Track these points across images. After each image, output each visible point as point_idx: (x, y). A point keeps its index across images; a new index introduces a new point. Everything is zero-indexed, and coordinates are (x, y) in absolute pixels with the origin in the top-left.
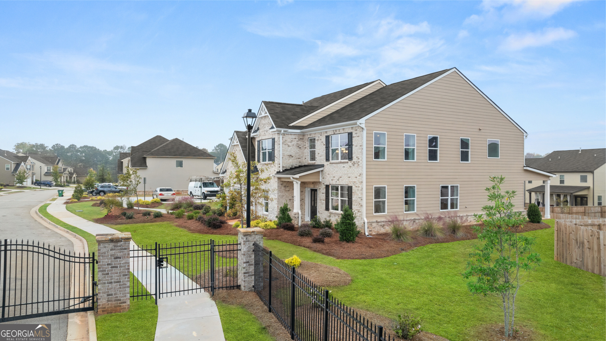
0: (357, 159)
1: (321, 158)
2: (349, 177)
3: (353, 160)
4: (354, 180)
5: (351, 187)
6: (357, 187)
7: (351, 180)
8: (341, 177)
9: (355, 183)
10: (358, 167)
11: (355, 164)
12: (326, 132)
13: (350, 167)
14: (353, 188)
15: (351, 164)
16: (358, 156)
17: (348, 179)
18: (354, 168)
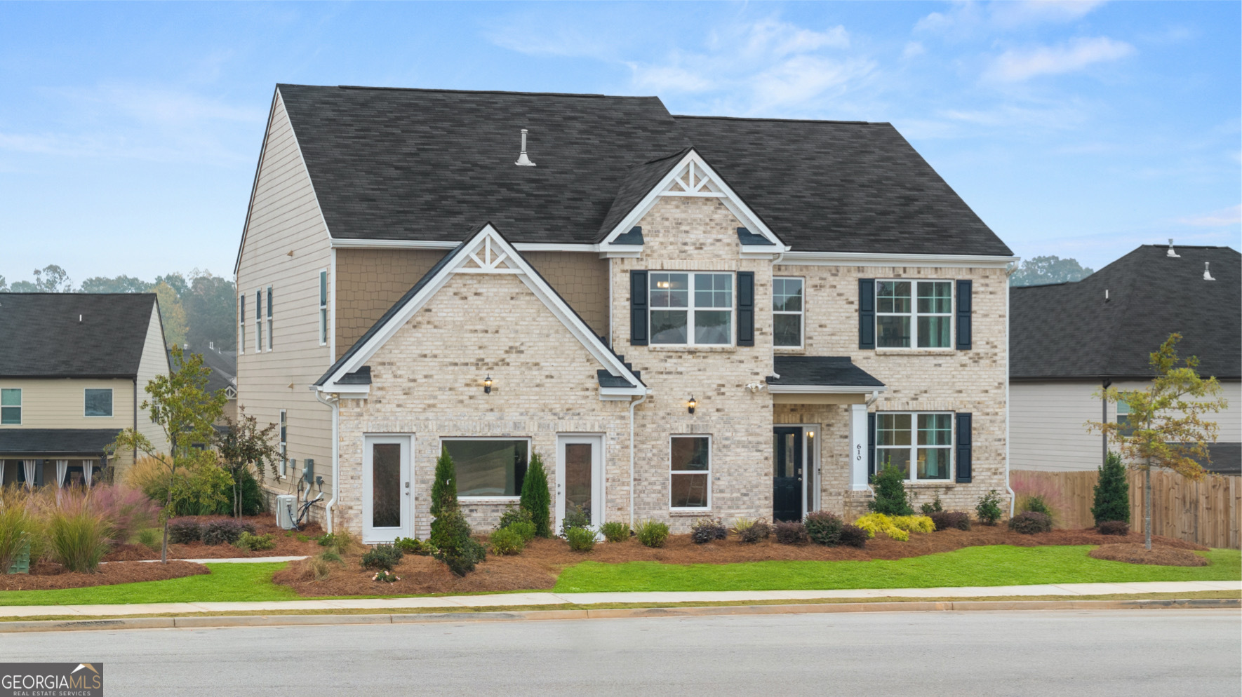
0: (988, 346)
1: (834, 338)
2: (960, 392)
3: (975, 349)
4: (978, 399)
5: (969, 416)
6: (988, 414)
7: (968, 399)
8: (926, 392)
9: (981, 406)
10: (991, 366)
11: (981, 358)
12: (860, 269)
13: (963, 365)
14: (973, 418)
15: (966, 358)
16: (991, 339)
17: (956, 395)
18: (977, 369)
